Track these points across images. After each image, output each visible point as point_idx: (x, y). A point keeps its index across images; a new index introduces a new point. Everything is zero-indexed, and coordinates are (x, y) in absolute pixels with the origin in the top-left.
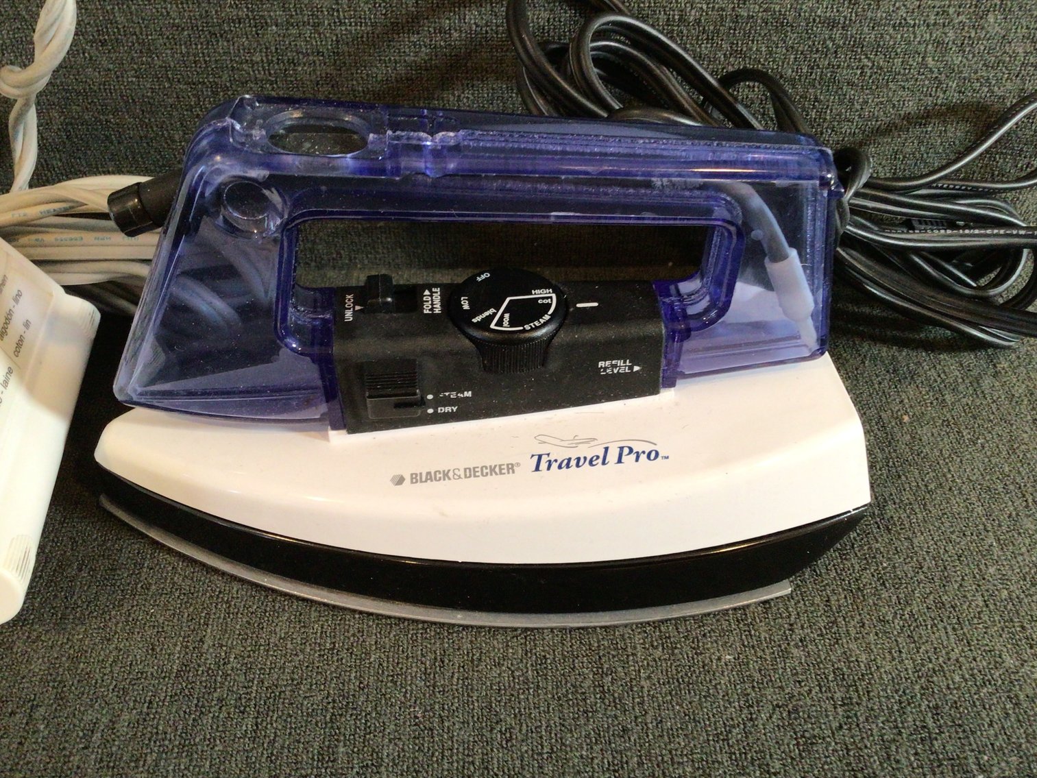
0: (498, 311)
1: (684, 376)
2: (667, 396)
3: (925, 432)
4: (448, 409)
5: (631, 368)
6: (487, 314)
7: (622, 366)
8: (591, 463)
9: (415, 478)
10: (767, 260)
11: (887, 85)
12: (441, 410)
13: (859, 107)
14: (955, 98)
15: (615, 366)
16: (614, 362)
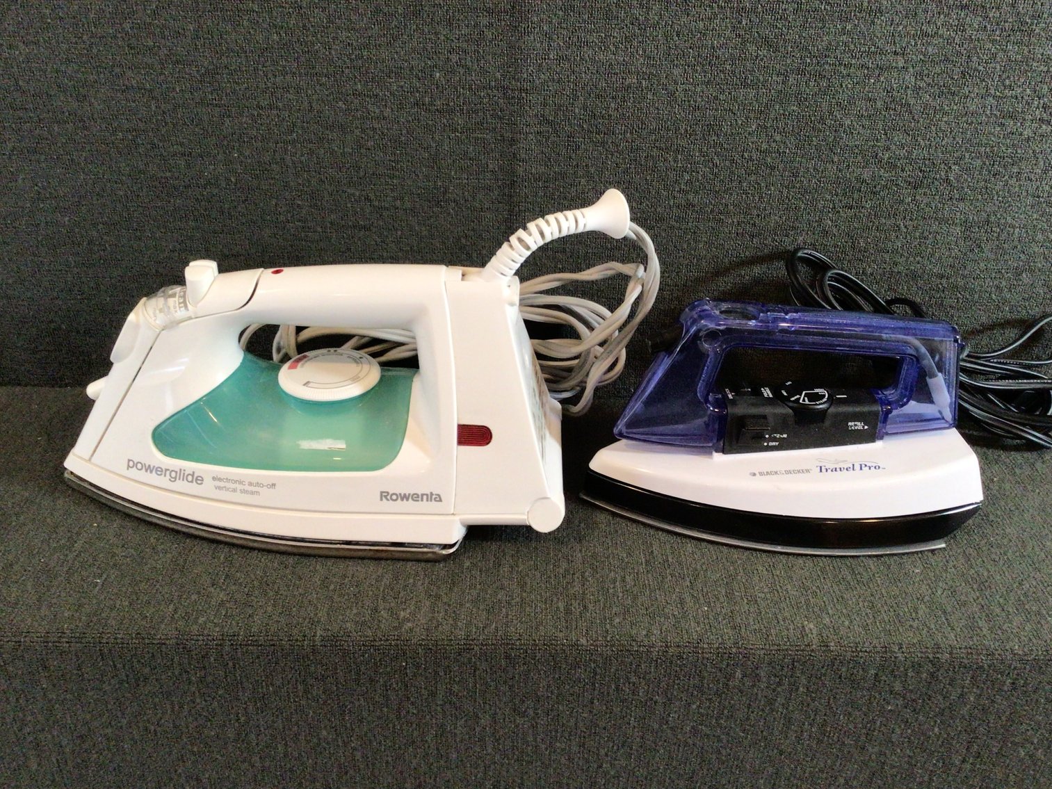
0: (801, 395)
1: (887, 434)
2: (879, 444)
3: (1007, 486)
4: (774, 444)
5: (863, 427)
6: (796, 397)
7: (859, 426)
8: (847, 469)
9: (761, 474)
10: (927, 378)
11: (971, 308)
12: (771, 444)
13: (956, 319)
14: (1009, 316)
15: (855, 425)
16: (856, 423)
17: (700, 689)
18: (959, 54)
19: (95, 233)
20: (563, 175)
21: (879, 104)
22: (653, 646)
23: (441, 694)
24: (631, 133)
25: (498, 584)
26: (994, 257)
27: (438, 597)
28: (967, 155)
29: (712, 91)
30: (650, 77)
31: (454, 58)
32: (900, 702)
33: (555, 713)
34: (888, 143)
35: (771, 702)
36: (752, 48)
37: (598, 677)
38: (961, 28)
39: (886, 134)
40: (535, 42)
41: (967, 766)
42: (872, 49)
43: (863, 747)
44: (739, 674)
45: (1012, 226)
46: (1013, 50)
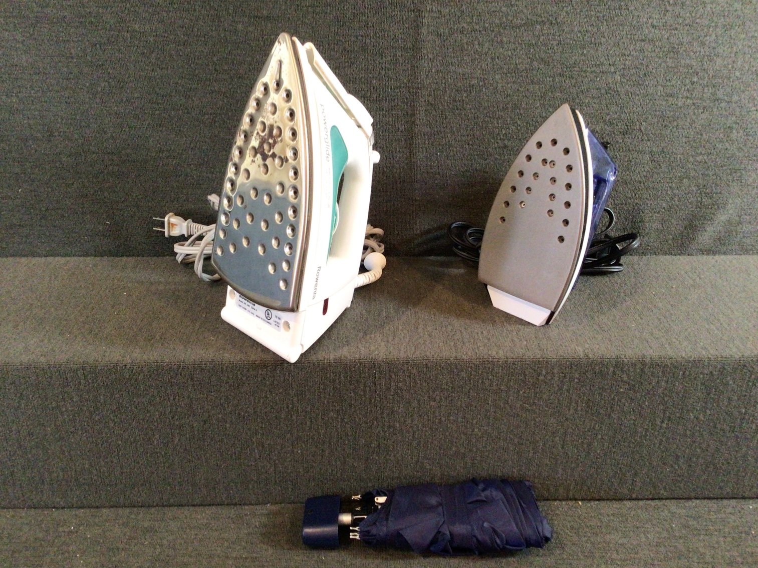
17: (524, 382)
18: (642, 64)
19: (189, 170)
20: (439, 132)
21: (603, 91)
22: (500, 358)
23: (393, 388)
24: (474, 109)
25: (418, 336)
26: (667, 171)
27: (388, 342)
28: (650, 117)
29: (516, 86)
30: (484, 80)
31: (383, 72)
32: (627, 387)
33: (450, 399)
34: (608, 111)
35: (560, 389)
36: (535, 64)
37: (472, 376)
38: (642, 51)
39: (607, 107)
40: (425, 64)
41: (664, 425)
42: (598, 63)
43: (610, 415)
44: (544, 373)
45: (676, 154)
46: (670, 63)
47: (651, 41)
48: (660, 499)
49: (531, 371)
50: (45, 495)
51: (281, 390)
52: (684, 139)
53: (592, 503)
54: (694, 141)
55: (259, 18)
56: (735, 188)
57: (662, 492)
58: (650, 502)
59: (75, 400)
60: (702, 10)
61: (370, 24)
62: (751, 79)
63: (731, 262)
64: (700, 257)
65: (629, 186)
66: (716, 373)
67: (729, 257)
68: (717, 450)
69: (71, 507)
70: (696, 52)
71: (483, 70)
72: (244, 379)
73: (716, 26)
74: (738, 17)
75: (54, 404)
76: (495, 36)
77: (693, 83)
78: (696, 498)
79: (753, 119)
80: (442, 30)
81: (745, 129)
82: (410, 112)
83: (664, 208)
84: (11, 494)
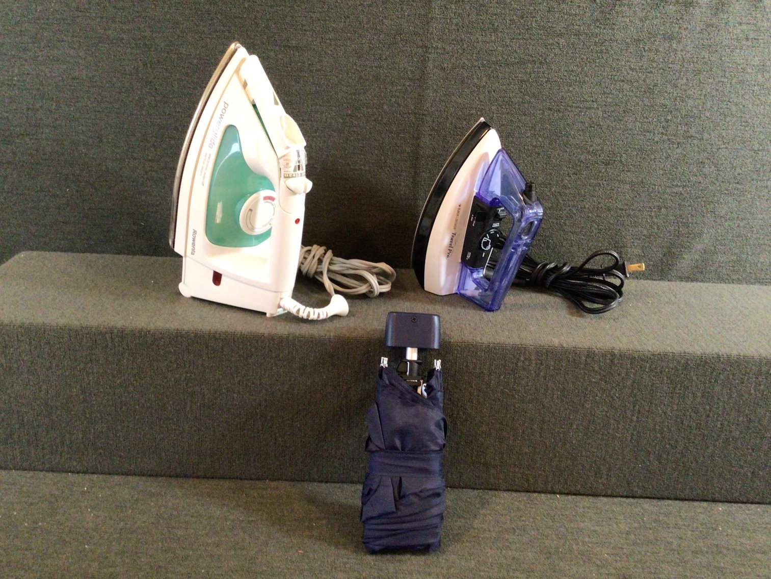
17: (504, 367)
18: (622, 102)
21: (587, 125)
22: (483, 343)
26: (646, 200)
28: (629, 150)
31: (393, 100)
32: (599, 377)
34: (592, 143)
35: (538, 375)
36: (527, 98)
38: (621, 90)
39: (591, 139)
40: (430, 93)
41: (635, 418)
42: (582, 99)
43: (583, 405)
44: (522, 359)
45: (655, 185)
46: (646, 101)
47: (630, 82)
48: (633, 497)
49: (511, 356)
50: (63, 458)
51: (285, 363)
52: (661, 172)
53: (570, 497)
54: (671, 174)
55: (289, 47)
56: (709, 218)
57: (636, 489)
58: (624, 499)
59: (101, 362)
60: (673, 56)
61: (384, 57)
62: (720, 119)
63: (707, 288)
64: (678, 283)
65: (612, 213)
66: (680, 368)
67: (706, 284)
68: (686, 448)
69: (85, 473)
70: (670, 93)
71: (481, 101)
72: (253, 350)
73: (686, 71)
74: (706, 63)
75: (82, 366)
76: (492, 72)
77: (667, 121)
78: (669, 499)
79: (723, 156)
80: (446, 65)
81: (716, 165)
82: (416, 136)
83: (644, 236)
84: (33, 455)
